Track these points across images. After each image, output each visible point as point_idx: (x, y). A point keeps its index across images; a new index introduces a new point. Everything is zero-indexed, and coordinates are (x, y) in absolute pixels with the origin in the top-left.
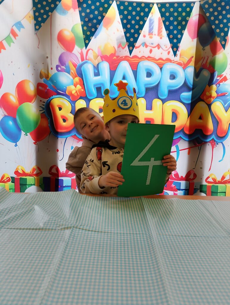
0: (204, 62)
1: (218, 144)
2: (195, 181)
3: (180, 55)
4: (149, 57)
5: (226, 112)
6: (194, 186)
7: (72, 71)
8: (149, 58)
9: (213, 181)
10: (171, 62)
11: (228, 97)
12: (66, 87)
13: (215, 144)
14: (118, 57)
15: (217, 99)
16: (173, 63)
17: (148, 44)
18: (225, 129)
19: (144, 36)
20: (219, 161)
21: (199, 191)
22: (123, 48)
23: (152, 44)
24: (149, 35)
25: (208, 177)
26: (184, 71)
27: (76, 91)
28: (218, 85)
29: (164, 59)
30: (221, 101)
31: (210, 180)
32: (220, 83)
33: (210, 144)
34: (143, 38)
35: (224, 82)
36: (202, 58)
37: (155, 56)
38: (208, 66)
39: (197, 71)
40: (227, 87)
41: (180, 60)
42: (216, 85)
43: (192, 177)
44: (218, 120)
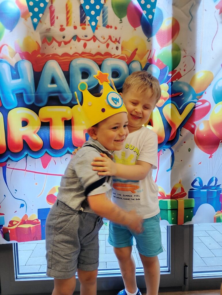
0: (151, 56)
3: (122, 48)
4: (83, 53)
8: (83, 55)
10: (111, 57)
14: (43, 54)
16: (114, 57)
17: (80, 37)
19: (75, 28)
22: (49, 44)
23: (86, 36)
24: (81, 25)
26: (128, 66)
28: (170, 84)
29: (103, 53)
32: (173, 81)
34: (73, 30)
35: (177, 79)
36: (148, 51)
37: (90, 52)
38: (156, 61)
39: (143, 66)
40: (181, 85)
41: (122, 54)
42: (168, 84)
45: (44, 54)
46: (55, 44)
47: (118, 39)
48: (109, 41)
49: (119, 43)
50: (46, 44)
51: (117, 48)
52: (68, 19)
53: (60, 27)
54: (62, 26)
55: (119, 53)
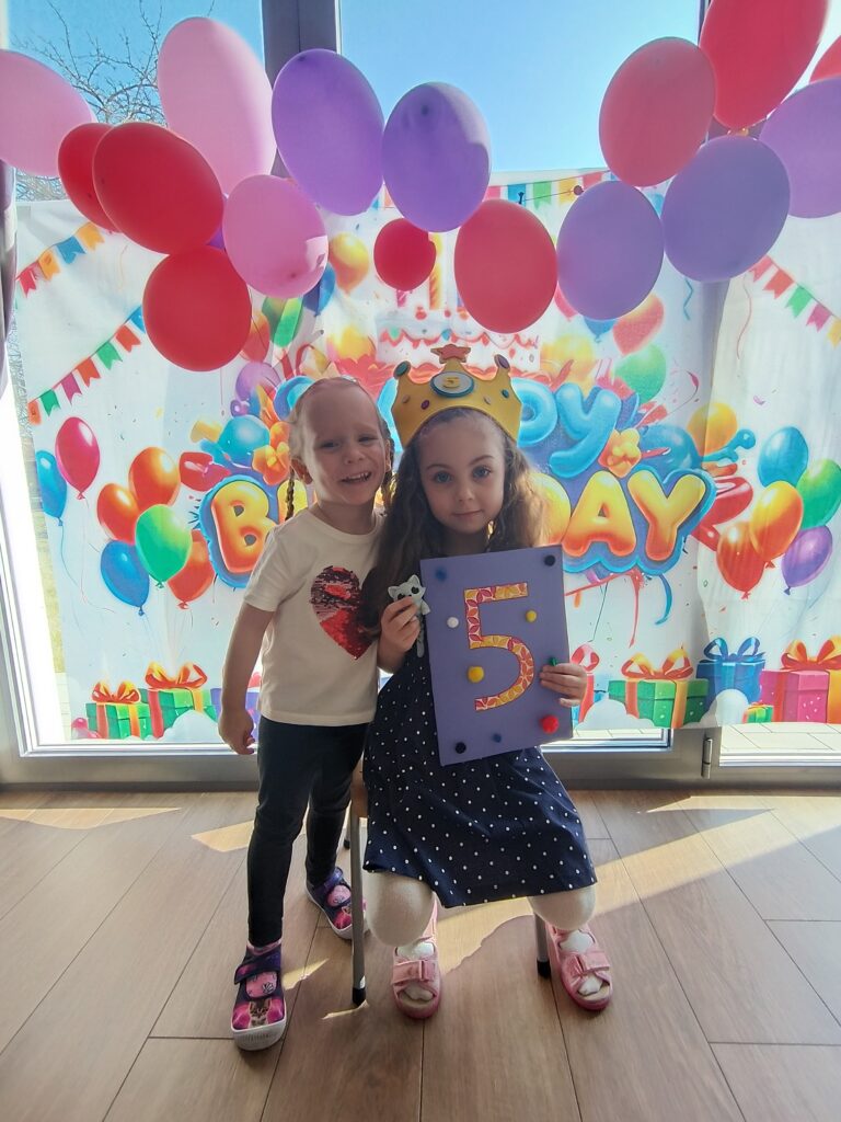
0: (602, 373)
1: (650, 579)
2: (595, 672)
3: (543, 358)
5: (667, 497)
6: (595, 684)
7: (265, 409)
9: (641, 672)
10: (520, 376)
11: (671, 461)
12: (252, 452)
13: (641, 579)
14: (381, 365)
15: (642, 466)
16: (525, 376)
17: (457, 334)
18: (667, 541)
19: (448, 314)
20: (658, 623)
21: (607, 695)
22: (395, 344)
23: (469, 333)
24: (459, 310)
25: (629, 663)
26: (555, 396)
27: (278, 460)
28: (643, 429)
30: (652, 468)
31: (634, 668)
32: (649, 425)
33: (629, 579)
34: (444, 318)
35: (657, 421)
36: (596, 362)
38: (613, 381)
39: (587, 394)
40: (665, 433)
41: (541, 369)
42: (637, 428)
43: (586, 661)
44: (648, 519)
45: (384, 364)
46: (406, 345)
47: (533, 339)
48: (516, 346)
49: (536, 347)
50: (387, 345)
51: (531, 358)
52: (433, 295)
53: (417, 311)
54: (420, 308)
55: (534, 367)
